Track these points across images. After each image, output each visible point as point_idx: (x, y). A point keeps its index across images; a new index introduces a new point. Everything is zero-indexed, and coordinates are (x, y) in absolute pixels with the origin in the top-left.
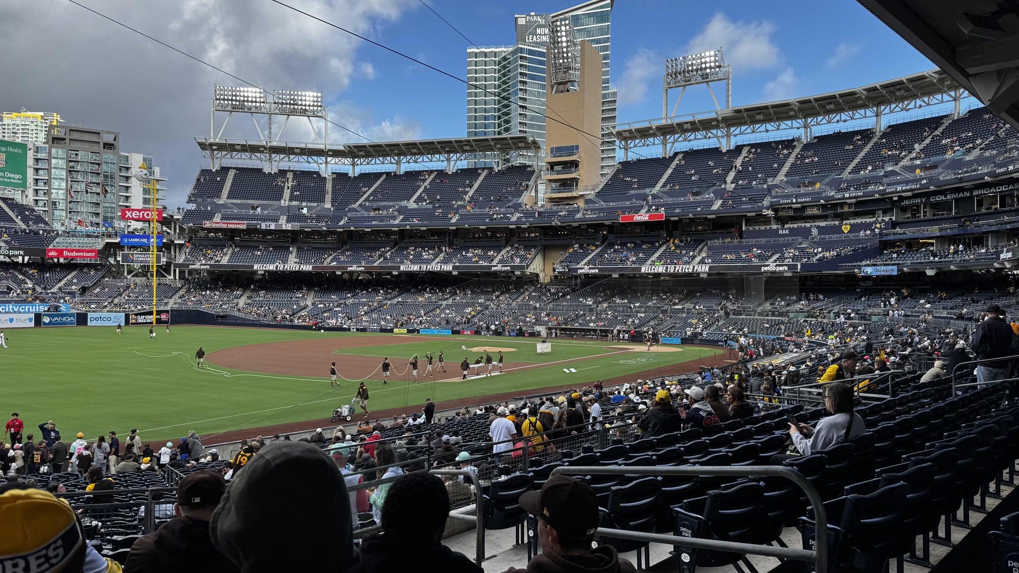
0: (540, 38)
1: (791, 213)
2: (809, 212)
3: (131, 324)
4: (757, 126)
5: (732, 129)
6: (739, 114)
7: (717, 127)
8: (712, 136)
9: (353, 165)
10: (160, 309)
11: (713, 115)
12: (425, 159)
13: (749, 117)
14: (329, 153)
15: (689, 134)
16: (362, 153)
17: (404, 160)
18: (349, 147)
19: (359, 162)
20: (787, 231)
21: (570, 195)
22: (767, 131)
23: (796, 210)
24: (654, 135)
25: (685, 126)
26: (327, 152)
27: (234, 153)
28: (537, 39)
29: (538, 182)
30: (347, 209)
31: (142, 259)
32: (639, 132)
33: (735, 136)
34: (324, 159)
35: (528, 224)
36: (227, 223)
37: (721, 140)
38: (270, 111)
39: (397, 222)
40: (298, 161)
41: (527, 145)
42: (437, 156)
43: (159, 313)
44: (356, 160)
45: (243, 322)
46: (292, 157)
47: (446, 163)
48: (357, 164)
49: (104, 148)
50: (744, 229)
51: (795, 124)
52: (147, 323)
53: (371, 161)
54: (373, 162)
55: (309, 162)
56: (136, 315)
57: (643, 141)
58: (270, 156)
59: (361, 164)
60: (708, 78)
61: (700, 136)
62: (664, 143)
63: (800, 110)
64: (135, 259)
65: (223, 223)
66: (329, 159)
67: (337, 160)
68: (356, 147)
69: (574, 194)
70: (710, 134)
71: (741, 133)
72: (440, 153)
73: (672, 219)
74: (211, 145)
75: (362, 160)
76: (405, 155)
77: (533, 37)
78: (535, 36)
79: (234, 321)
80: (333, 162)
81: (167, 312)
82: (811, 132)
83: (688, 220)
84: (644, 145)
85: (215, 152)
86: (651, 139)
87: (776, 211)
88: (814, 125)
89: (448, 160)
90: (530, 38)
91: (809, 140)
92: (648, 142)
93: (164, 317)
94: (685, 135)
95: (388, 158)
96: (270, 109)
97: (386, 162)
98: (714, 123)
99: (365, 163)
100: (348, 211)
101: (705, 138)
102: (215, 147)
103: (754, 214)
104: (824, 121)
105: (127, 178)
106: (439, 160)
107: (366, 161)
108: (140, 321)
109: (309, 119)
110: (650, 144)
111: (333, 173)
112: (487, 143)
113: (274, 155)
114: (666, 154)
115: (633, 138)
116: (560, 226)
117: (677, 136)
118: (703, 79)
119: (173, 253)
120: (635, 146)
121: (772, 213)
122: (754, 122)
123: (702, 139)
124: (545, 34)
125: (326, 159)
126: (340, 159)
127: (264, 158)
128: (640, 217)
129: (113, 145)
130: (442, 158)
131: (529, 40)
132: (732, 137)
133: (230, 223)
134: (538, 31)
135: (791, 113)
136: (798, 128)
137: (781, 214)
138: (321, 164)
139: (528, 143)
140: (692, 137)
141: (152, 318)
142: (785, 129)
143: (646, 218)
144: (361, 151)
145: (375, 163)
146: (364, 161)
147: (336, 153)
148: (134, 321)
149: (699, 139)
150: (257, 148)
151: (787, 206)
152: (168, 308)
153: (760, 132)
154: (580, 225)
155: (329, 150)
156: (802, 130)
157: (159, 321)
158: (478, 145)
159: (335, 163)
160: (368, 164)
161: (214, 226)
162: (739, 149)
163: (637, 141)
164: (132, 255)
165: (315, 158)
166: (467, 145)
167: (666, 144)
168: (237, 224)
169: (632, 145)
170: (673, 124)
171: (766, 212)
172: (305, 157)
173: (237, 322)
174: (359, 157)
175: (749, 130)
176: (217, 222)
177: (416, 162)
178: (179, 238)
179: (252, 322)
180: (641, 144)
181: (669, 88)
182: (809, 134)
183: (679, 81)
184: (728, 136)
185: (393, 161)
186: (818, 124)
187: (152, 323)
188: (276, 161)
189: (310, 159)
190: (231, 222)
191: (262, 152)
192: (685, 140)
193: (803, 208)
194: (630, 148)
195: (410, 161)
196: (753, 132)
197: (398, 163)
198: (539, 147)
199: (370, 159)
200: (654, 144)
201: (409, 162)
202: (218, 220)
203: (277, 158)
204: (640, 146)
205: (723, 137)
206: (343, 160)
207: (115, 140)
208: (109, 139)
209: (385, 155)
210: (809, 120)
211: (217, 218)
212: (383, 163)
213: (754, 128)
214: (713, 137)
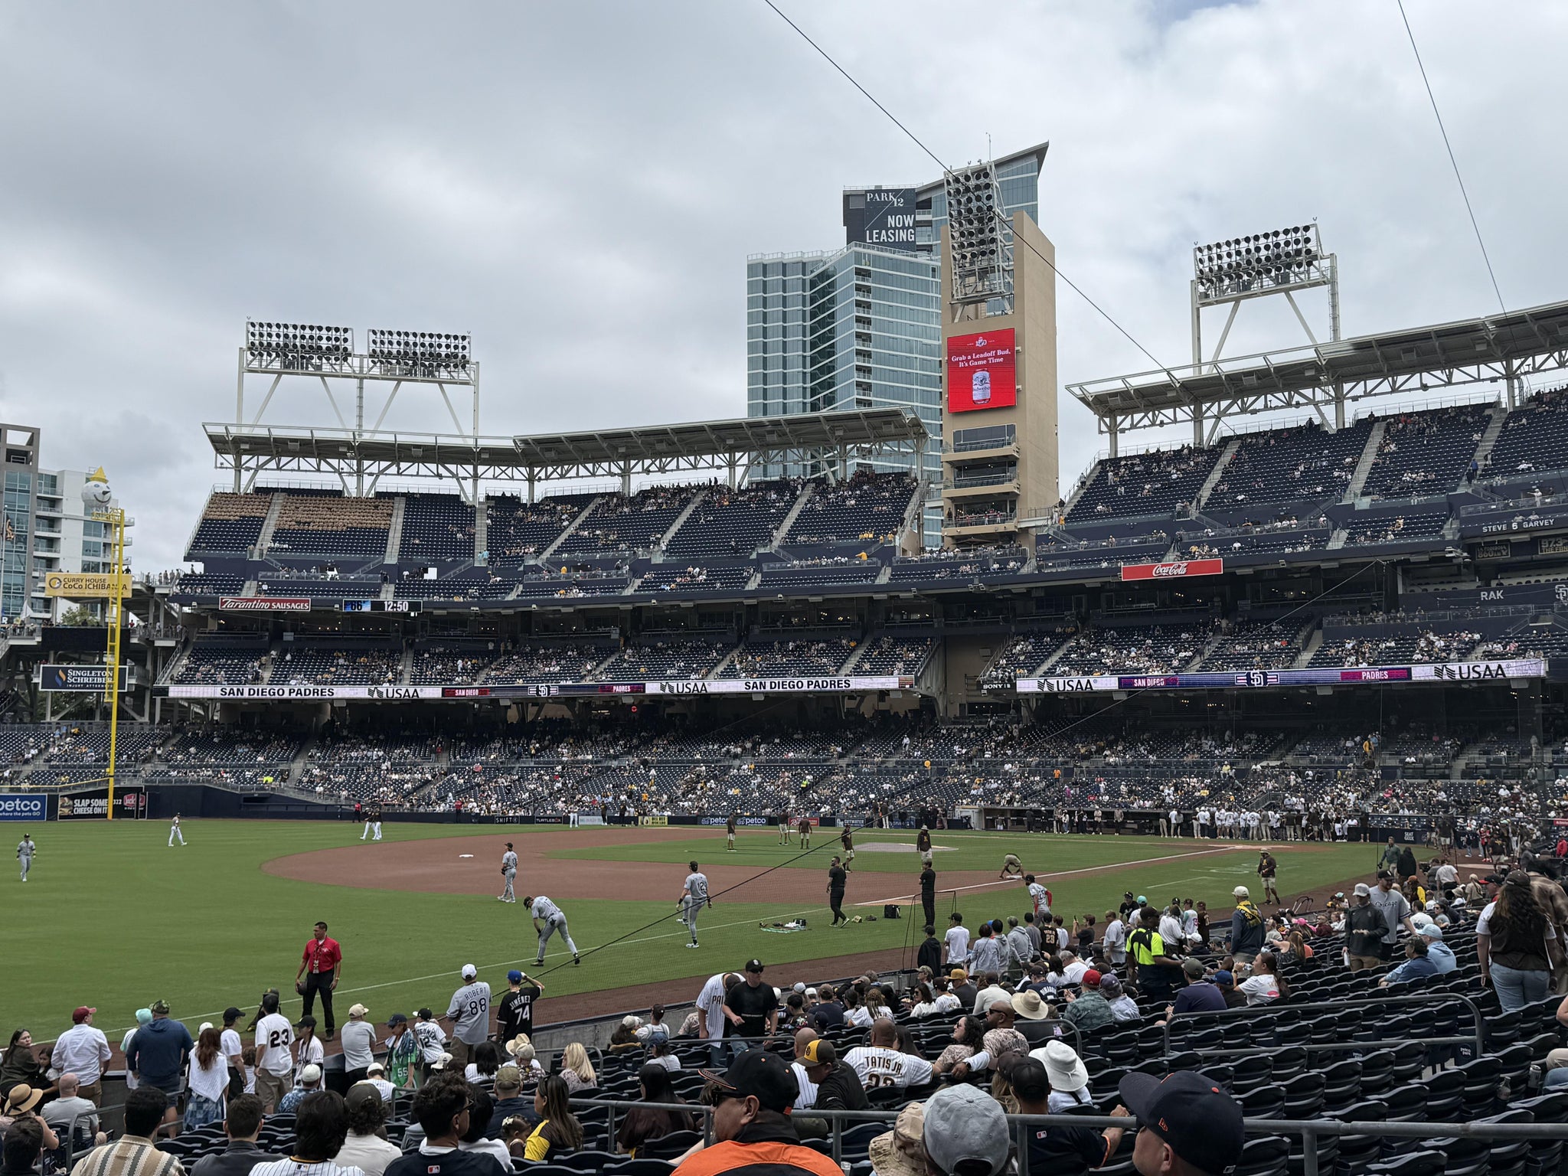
0: (894, 235)
1: (1505, 556)
2: (1547, 551)
3: (62, 817)
4: (1401, 379)
5: (1347, 387)
6: (1366, 352)
7: (1314, 383)
8: (1302, 401)
9: (531, 479)
10: (122, 785)
11: (1310, 355)
12: (683, 464)
13: (1386, 358)
14: (483, 456)
15: (1252, 399)
16: (552, 455)
17: (639, 468)
18: (525, 442)
19: (542, 475)
20: (1499, 594)
21: (1000, 528)
22: (1425, 387)
23: (1517, 547)
24: (1175, 403)
25: (1246, 381)
26: (479, 453)
27: (284, 460)
28: (888, 237)
29: (927, 505)
30: (521, 569)
31: (86, 680)
32: (1144, 396)
33: (1355, 399)
34: (470, 468)
35: (914, 589)
36: (271, 601)
37: (1324, 408)
38: (361, 371)
39: (629, 592)
40: (418, 475)
41: (900, 431)
42: (708, 458)
43: (120, 793)
44: (537, 470)
45: (302, 809)
46: (403, 465)
47: (726, 471)
48: (540, 479)
49: (8, 460)
50: (1400, 592)
51: (1486, 371)
52: (93, 816)
53: (568, 471)
54: (573, 473)
55: (440, 476)
56: (72, 797)
57: (1150, 415)
58: (359, 465)
59: (547, 478)
60: (1288, 281)
61: (1275, 403)
62: (1198, 419)
63: (1499, 341)
64: (70, 680)
65: (262, 601)
66: (481, 469)
67: (498, 471)
68: (539, 441)
69: (1010, 526)
70: (1297, 398)
71: (1367, 394)
72: (714, 451)
73: (1239, 572)
74: (238, 440)
75: (550, 469)
76: (640, 457)
77: (879, 234)
78: (884, 232)
79: (283, 809)
80: (490, 474)
81: (137, 790)
82: (1521, 388)
83: (1274, 575)
84: (1153, 424)
85: (245, 458)
86: (1169, 412)
87: (1471, 549)
88: (1526, 373)
89: (732, 465)
90: (875, 236)
91: (1517, 404)
92: (1161, 417)
93: (130, 801)
94: (1243, 402)
95: (605, 465)
96: (361, 367)
97: (600, 472)
98: (1309, 373)
99: (555, 475)
100: (525, 572)
101: (1289, 405)
102: (247, 447)
103: (1426, 558)
104: (1551, 363)
105: (52, 523)
106: (712, 466)
107: (559, 470)
108: (80, 811)
109: (441, 388)
110: (1166, 420)
111: (488, 498)
112: (816, 427)
113: (366, 463)
114: (1201, 439)
115: (1128, 410)
116: (985, 593)
117: (1224, 404)
118: (1278, 284)
119: (149, 666)
120: (1133, 426)
121: (1465, 554)
122: (1394, 371)
123: (1282, 407)
124: (903, 227)
125: (475, 470)
126: (504, 468)
127: (346, 469)
128: (1166, 569)
129: (26, 453)
130: (718, 462)
131: (871, 238)
132: (1347, 403)
133: (276, 601)
134: (891, 221)
135: (1481, 348)
136: (1493, 380)
137: (1483, 557)
138: (465, 478)
139: (904, 426)
140: (1260, 404)
141: (107, 805)
142: (1464, 383)
143: (1182, 571)
144: (550, 450)
145: (578, 476)
146: (555, 470)
147: (498, 457)
148: (66, 811)
149: (1276, 408)
150: (334, 446)
151: (1496, 539)
152: (138, 783)
153: (1410, 390)
154: (1030, 590)
155: (484, 450)
156: (1503, 384)
157: (120, 812)
158: (796, 431)
159: (495, 478)
160: (562, 476)
161: (242, 606)
162: (1365, 426)
163: (1137, 417)
164: (65, 671)
165: (452, 467)
166: (771, 432)
167: (1201, 422)
168: (291, 602)
169: (1127, 424)
170: (1220, 377)
171: (1451, 552)
172: (433, 467)
173: (291, 809)
174: (543, 464)
175: (1386, 386)
176: (249, 597)
177: (662, 470)
178: (166, 637)
179: (322, 810)
180: (1146, 422)
181: (1204, 305)
182: (1517, 392)
183: (1224, 292)
184: (1339, 400)
185: (615, 469)
186: (1536, 370)
187: (105, 816)
188: (371, 474)
189: (442, 470)
190: (277, 597)
191: (342, 456)
192: (1244, 410)
193: (1535, 543)
194: (1123, 431)
195: (651, 469)
196: (1394, 390)
197: (625, 473)
198: (925, 435)
199: (566, 467)
200: (1175, 421)
201: (647, 471)
202: (251, 594)
203: (374, 469)
204: (1145, 426)
205: (1327, 402)
206: (509, 471)
207: (30, 442)
208: (17, 439)
209: (597, 460)
210: (1516, 363)
211: (249, 590)
212: (593, 475)
213: (1394, 382)
214: (1307, 404)
